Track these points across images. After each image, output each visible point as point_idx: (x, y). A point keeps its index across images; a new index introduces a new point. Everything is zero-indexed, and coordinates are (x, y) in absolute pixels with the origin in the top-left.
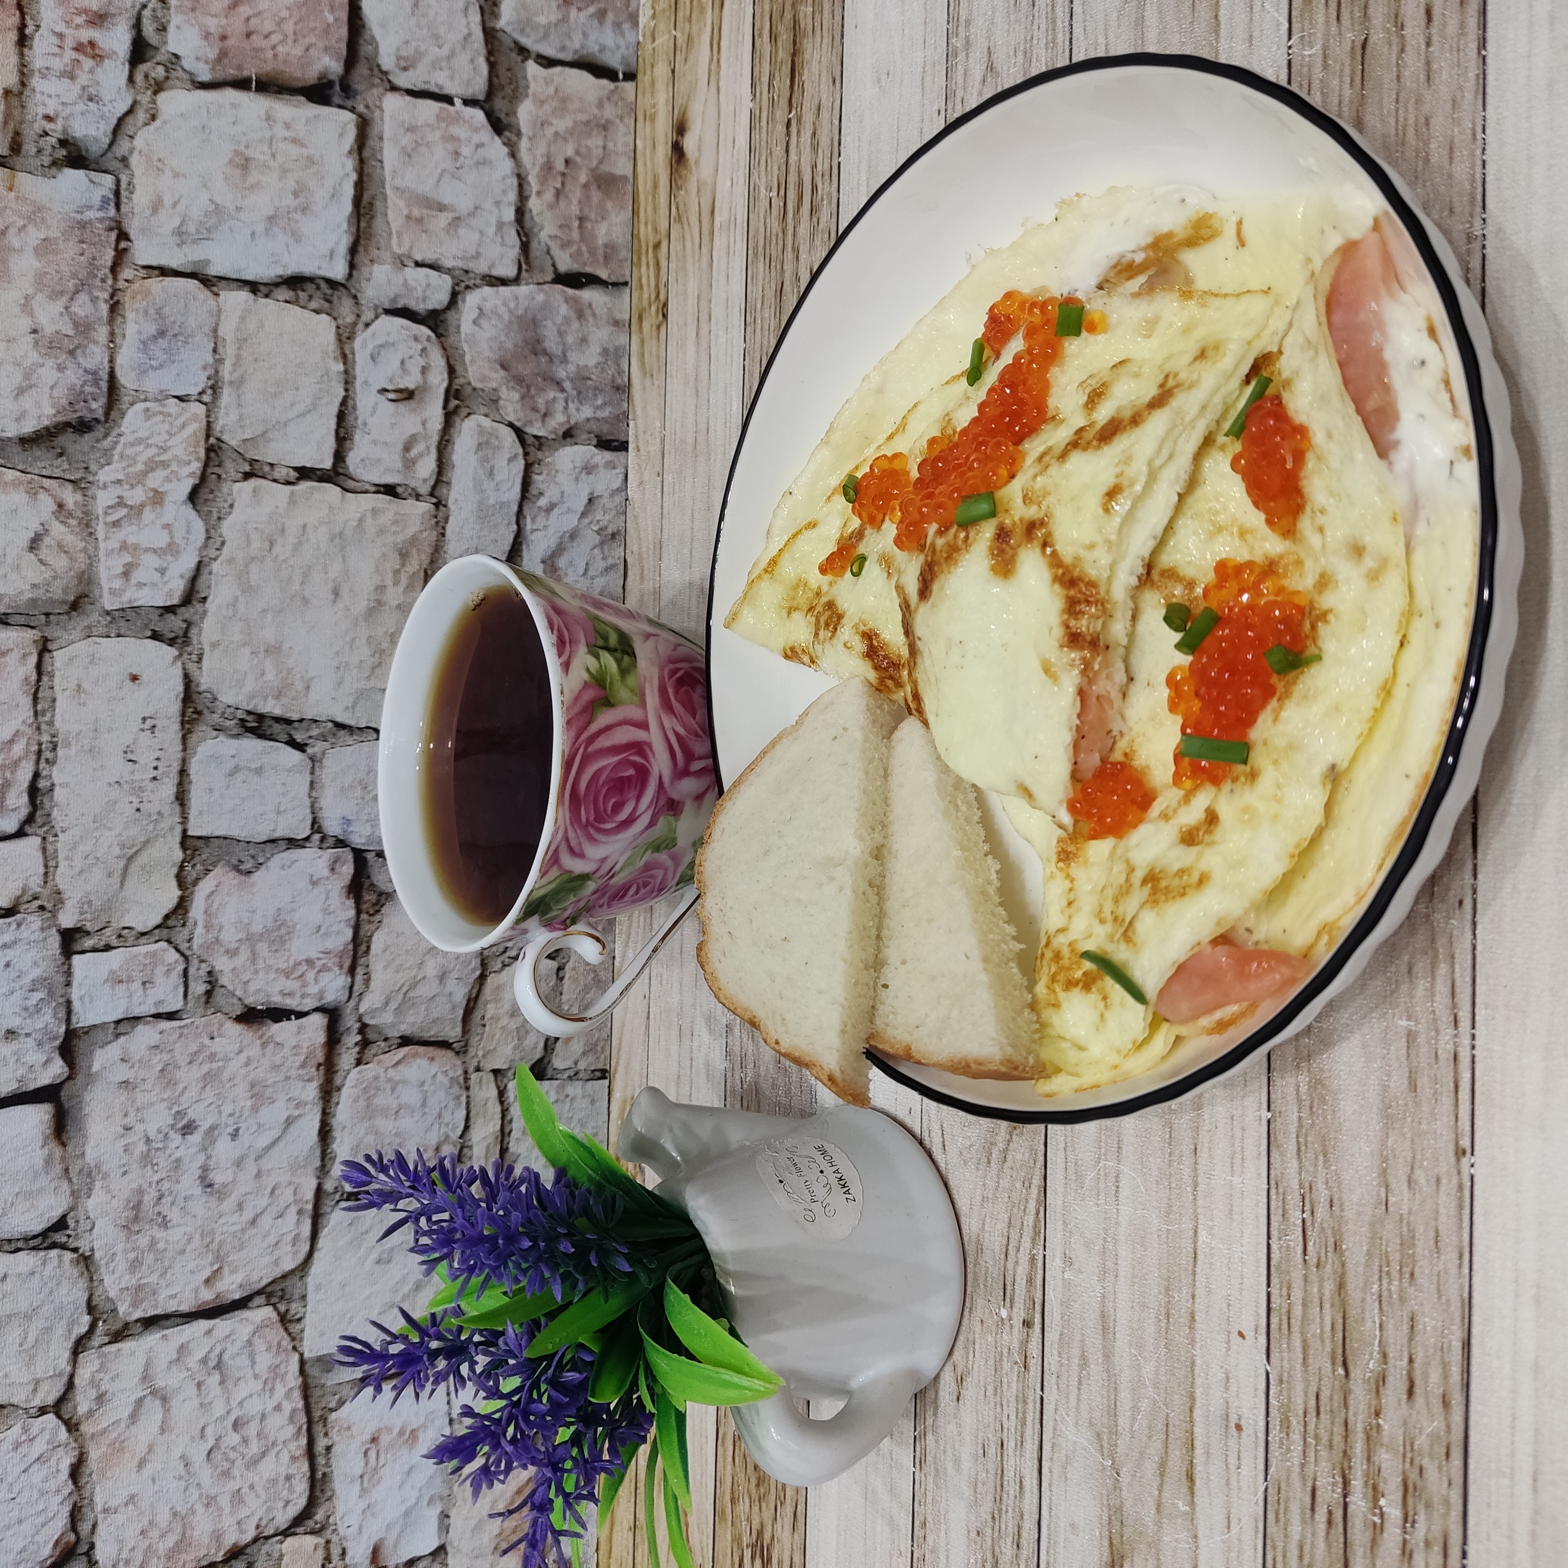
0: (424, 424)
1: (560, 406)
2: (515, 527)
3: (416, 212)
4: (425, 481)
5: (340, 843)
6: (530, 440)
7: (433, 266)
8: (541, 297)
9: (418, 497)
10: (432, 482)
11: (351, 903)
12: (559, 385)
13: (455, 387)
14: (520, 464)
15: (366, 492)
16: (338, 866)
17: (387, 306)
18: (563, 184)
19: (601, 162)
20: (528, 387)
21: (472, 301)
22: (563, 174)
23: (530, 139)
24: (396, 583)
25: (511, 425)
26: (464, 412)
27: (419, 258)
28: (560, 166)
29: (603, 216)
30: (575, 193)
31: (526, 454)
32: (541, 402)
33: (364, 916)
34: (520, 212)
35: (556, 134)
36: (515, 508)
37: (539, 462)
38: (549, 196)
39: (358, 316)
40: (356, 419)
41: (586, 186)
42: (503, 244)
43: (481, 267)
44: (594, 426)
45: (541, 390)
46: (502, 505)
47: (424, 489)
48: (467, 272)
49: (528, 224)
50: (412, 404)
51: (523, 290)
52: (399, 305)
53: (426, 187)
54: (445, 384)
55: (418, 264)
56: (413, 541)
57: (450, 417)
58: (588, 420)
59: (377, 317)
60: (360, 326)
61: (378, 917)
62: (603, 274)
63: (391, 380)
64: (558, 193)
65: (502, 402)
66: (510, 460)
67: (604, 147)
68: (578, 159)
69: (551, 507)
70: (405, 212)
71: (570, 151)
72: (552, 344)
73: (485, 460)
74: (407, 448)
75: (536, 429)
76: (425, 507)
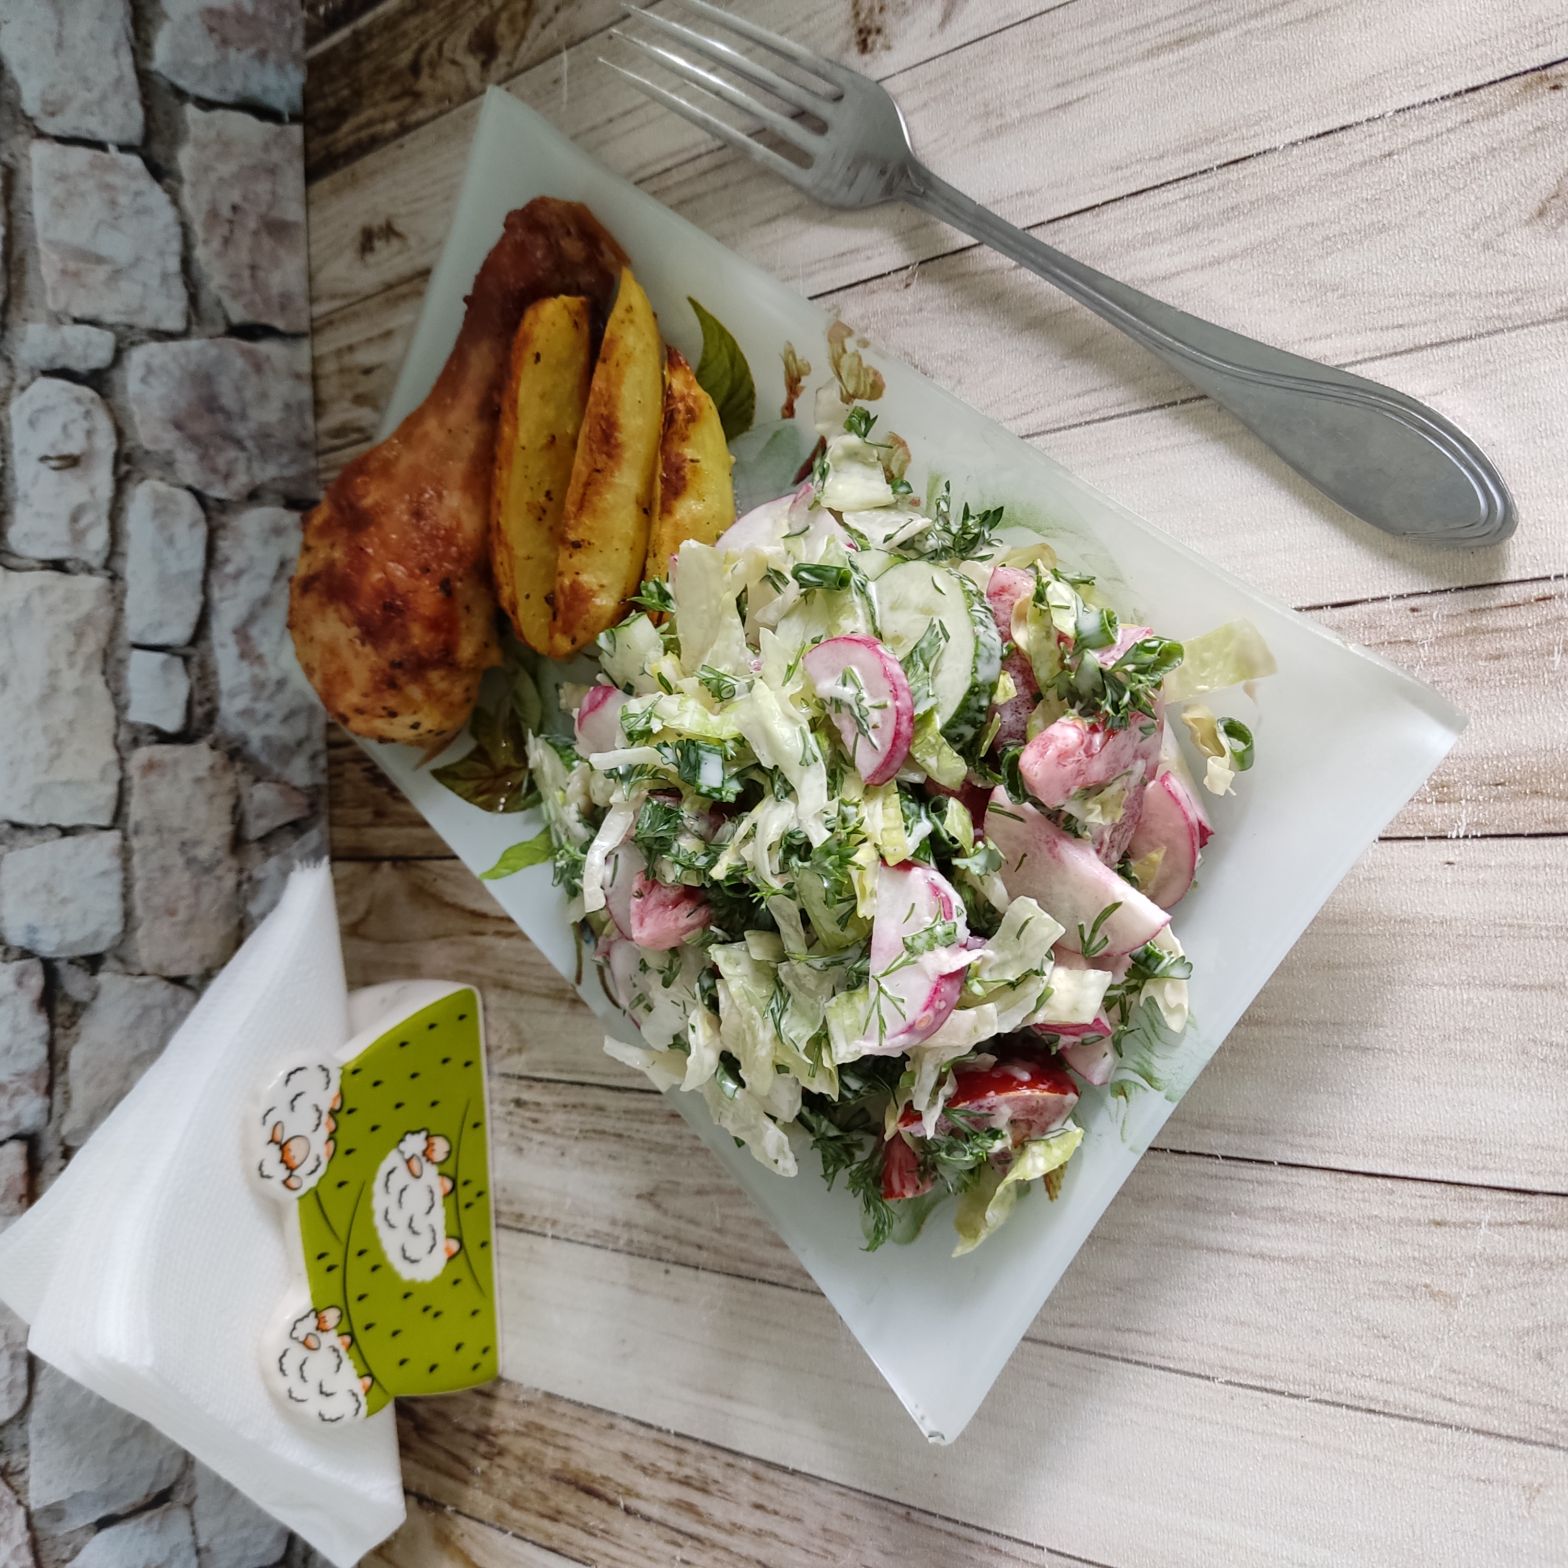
0: (92, 491)
1: (241, 466)
2: (200, 598)
3: (72, 266)
4: (97, 553)
5: (26, 954)
6: (212, 504)
7: (93, 322)
8: (213, 352)
9: (90, 571)
10: (105, 554)
11: (42, 1018)
12: (239, 443)
13: (125, 450)
14: (201, 531)
15: (31, 569)
16: (26, 980)
17: (44, 366)
18: (232, 232)
19: (270, 207)
20: (206, 447)
21: (137, 358)
22: (231, 222)
23: (194, 185)
24: (72, 665)
25: (189, 489)
26: (136, 476)
27: (77, 314)
28: (226, 212)
29: (276, 262)
30: (244, 241)
31: (208, 519)
32: (221, 462)
33: (59, 1031)
34: (187, 263)
35: (221, 180)
36: (199, 577)
37: (223, 526)
38: (216, 244)
39: (13, 380)
40: (16, 490)
41: (255, 233)
42: (169, 296)
43: (146, 321)
44: (281, 486)
45: (220, 450)
46: (186, 574)
47: (97, 562)
48: (131, 327)
49: (195, 274)
50: (77, 471)
51: (193, 344)
52: (59, 364)
53: (81, 239)
54: (112, 449)
55: (77, 321)
56: (88, 620)
57: (121, 483)
58: (274, 480)
59: (33, 379)
60: (15, 391)
61: (74, 1030)
62: (280, 324)
63: (53, 446)
64: (226, 241)
65: (178, 465)
66: (193, 525)
67: (274, 193)
68: (246, 206)
69: (238, 575)
70: (60, 266)
71: (235, 196)
72: (228, 400)
73: (162, 527)
74: (75, 518)
75: (217, 491)
76: (98, 582)
